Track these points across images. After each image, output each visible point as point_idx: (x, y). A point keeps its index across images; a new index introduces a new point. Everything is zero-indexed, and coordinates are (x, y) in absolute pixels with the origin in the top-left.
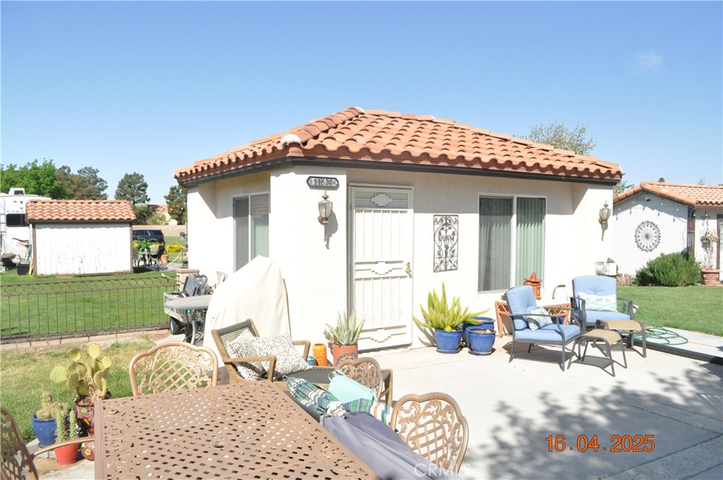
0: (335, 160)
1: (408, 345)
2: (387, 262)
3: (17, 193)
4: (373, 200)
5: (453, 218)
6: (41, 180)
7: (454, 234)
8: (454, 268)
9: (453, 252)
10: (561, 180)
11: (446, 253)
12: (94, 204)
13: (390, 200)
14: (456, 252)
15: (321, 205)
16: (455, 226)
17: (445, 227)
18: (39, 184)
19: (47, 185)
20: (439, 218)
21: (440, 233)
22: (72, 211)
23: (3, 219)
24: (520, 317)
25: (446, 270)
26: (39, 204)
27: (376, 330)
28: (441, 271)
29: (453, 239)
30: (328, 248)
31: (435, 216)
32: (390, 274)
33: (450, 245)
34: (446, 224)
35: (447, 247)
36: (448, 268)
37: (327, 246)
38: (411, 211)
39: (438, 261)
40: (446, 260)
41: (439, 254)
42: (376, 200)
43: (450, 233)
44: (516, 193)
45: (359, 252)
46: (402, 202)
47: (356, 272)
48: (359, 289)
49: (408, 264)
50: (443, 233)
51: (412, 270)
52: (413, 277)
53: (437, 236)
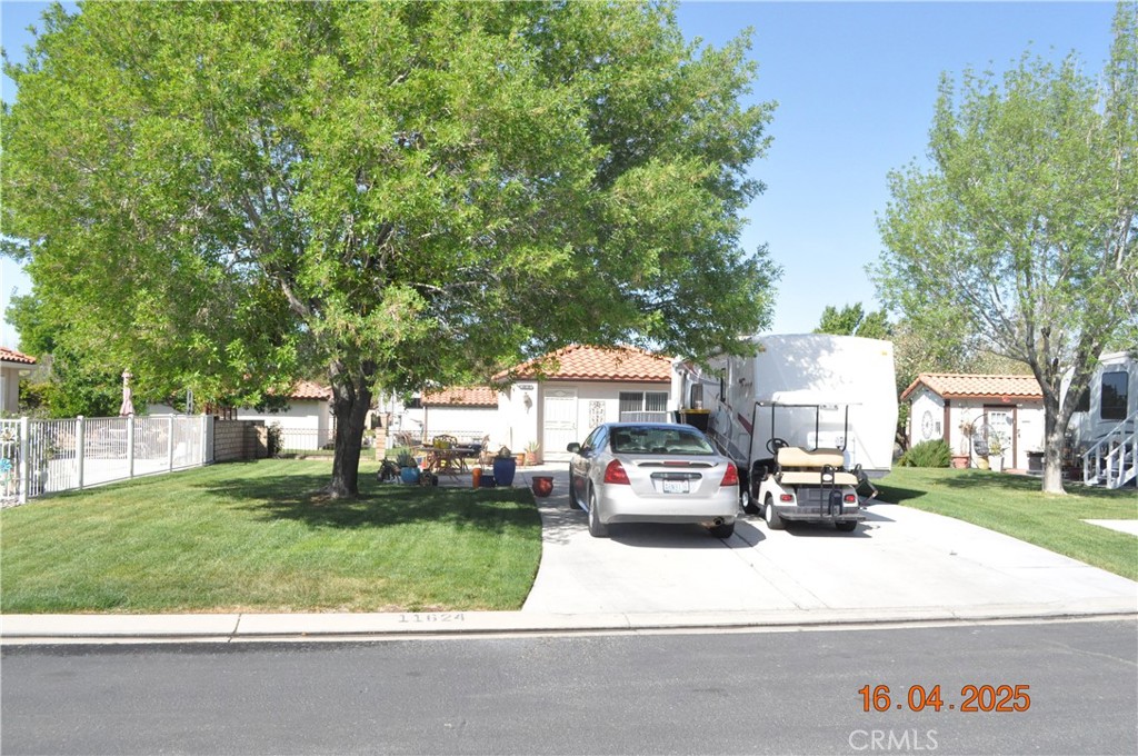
0: (530, 378)
2: (562, 422)
4: (555, 394)
5: (601, 403)
7: (602, 410)
11: (597, 420)
13: (563, 393)
14: (603, 420)
15: (526, 397)
16: (604, 404)
17: (597, 407)
20: (593, 403)
21: (593, 410)
27: (555, 452)
31: (590, 400)
32: (564, 428)
35: (598, 417)
37: (528, 414)
38: (576, 398)
39: (592, 423)
40: (597, 423)
41: (593, 420)
42: (557, 394)
43: (600, 410)
44: (645, 390)
45: (547, 417)
46: (572, 394)
47: (546, 426)
48: (547, 433)
49: (574, 424)
50: (596, 410)
51: (576, 427)
52: (576, 429)
53: (591, 411)
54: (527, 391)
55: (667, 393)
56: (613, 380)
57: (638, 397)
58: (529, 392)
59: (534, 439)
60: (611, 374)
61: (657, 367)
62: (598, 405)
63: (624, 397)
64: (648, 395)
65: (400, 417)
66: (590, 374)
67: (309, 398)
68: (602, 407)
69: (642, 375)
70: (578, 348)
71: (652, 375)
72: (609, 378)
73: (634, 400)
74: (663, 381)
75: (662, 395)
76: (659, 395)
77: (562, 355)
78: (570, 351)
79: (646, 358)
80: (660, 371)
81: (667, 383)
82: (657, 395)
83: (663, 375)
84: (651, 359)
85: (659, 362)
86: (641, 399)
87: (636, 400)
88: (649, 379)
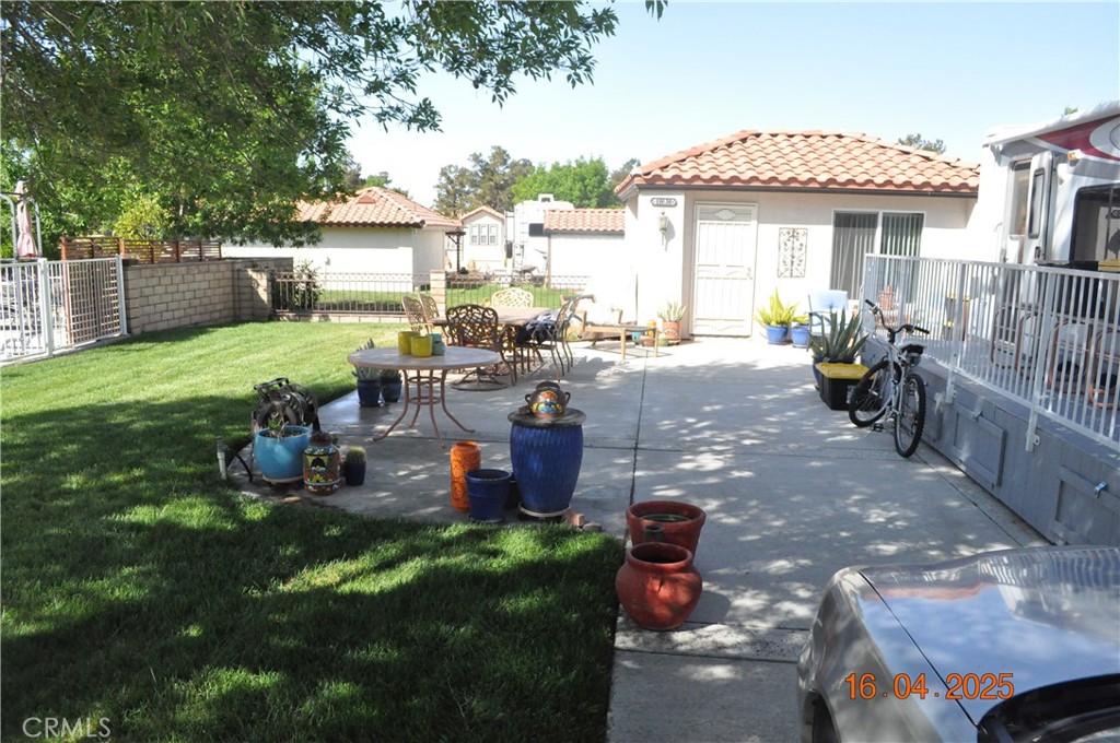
0: (671, 186)
1: (748, 337)
2: (728, 266)
3: (544, 200)
4: (717, 214)
5: (801, 232)
6: (587, 181)
7: (801, 245)
8: (800, 275)
9: (801, 261)
10: (928, 196)
11: (792, 263)
12: (612, 213)
13: (734, 215)
14: (803, 263)
15: (661, 219)
16: (804, 239)
17: (791, 239)
18: (585, 187)
19: (594, 187)
20: (785, 231)
21: (786, 244)
22: (588, 222)
23: (527, 229)
24: (816, 314)
25: (791, 276)
26: (557, 212)
27: (716, 320)
28: (785, 277)
29: (801, 250)
30: (667, 250)
31: (780, 227)
32: (732, 276)
33: (797, 255)
34: (793, 236)
35: (793, 257)
36: (794, 275)
38: (754, 223)
39: (782, 269)
40: (792, 267)
41: (784, 262)
42: (720, 215)
43: (797, 244)
44: (881, 208)
45: (701, 257)
46: (746, 216)
47: (699, 272)
48: (701, 287)
49: (749, 269)
50: (790, 244)
51: (752, 275)
52: (754, 279)
53: (783, 246)
54: (666, 209)
55: (922, 215)
56: (825, 189)
57: (868, 221)
58: (668, 211)
59: (676, 297)
60: (823, 178)
61: (904, 166)
62: (794, 235)
63: (844, 222)
64: (886, 218)
65: (522, 247)
66: (782, 178)
67: (399, 225)
68: (802, 240)
69: (880, 180)
70: (758, 135)
71: (899, 180)
72: (817, 186)
73: (859, 227)
74: (919, 192)
75: (913, 219)
76: (908, 219)
77: (730, 145)
78: (744, 140)
79: (882, 150)
80: (911, 173)
81: (925, 194)
82: (903, 219)
83: (918, 180)
84: (890, 153)
85: (906, 157)
86: (874, 226)
87: (864, 227)
88: (893, 188)
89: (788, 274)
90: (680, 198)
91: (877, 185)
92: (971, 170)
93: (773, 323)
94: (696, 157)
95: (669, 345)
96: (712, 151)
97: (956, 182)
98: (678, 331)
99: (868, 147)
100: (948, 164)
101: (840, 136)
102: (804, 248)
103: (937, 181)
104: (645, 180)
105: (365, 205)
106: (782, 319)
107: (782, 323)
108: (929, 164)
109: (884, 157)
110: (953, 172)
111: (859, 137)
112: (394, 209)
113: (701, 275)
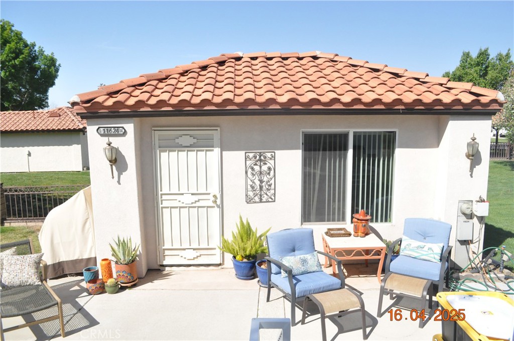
1: (220, 265)
2: (192, 194)
4: (177, 141)
5: (269, 155)
7: (269, 169)
8: (270, 200)
9: (270, 185)
10: (399, 113)
11: (261, 187)
13: (195, 141)
14: (273, 186)
15: (109, 150)
16: (272, 162)
17: (258, 163)
20: (251, 155)
21: (253, 169)
25: (261, 201)
27: (184, 249)
28: (255, 202)
29: (269, 174)
30: (119, 184)
31: (246, 153)
32: (198, 204)
33: (265, 179)
34: (260, 160)
35: (261, 181)
36: (264, 200)
37: (119, 182)
38: (217, 150)
39: (251, 194)
40: (260, 193)
41: (252, 187)
42: (180, 141)
43: (265, 168)
44: (351, 127)
45: (164, 186)
46: (204, 144)
47: (163, 201)
49: (215, 196)
50: (257, 168)
51: (219, 202)
52: (221, 207)
53: (250, 171)
54: (112, 139)
55: (394, 133)
56: (289, 109)
57: (339, 142)
58: (116, 142)
60: (284, 99)
61: (374, 83)
64: (357, 136)
67: (69, 130)
69: (347, 99)
70: (239, 59)
71: (368, 97)
72: (278, 107)
73: (330, 150)
74: (390, 109)
75: (385, 136)
76: (380, 136)
77: (204, 68)
78: (222, 63)
79: (352, 69)
80: (381, 90)
81: (397, 112)
82: (374, 136)
83: (389, 98)
84: (361, 71)
85: (375, 74)
86: (346, 149)
87: (335, 150)
88: (362, 107)
89: (257, 199)
90: (130, 127)
91: (344, 104)
92: (441, 85)
93: (238, 258)
94: (161, 80)
95: (123, 289)
96: (182, 74)
97: (428, 98)
98: (131, 274)
99: (340, 66)
100: (417, 79)
101: (315, 58)
102: (272, 173)
103: (409, 98)
104: (85, 108)
105: (52, 118)
106: (248, 253)
107: (248, 257)
108: (399, 80)
109: (354, 75)
110: (423, 88)
111: (331, 57)
112: (70, 120)
113: (165, 204)
